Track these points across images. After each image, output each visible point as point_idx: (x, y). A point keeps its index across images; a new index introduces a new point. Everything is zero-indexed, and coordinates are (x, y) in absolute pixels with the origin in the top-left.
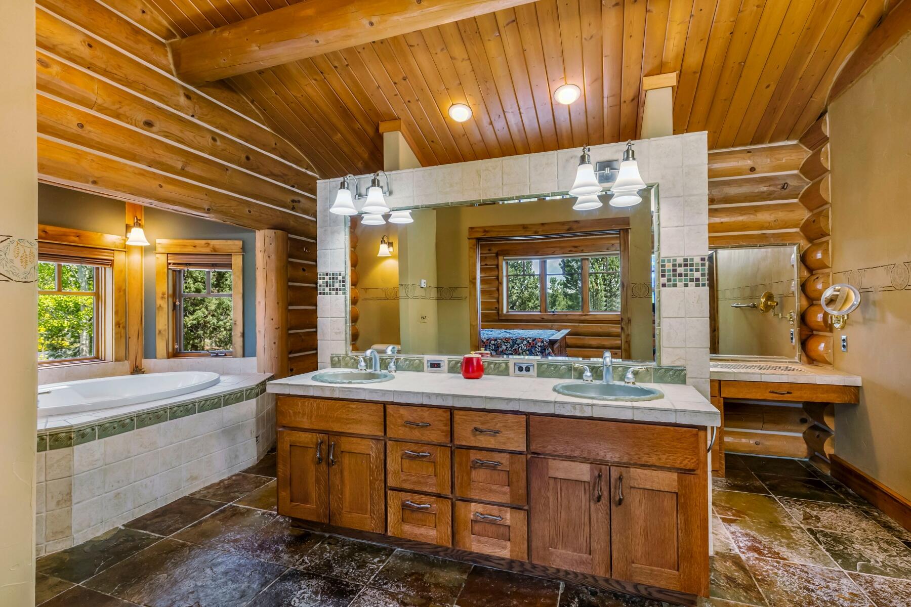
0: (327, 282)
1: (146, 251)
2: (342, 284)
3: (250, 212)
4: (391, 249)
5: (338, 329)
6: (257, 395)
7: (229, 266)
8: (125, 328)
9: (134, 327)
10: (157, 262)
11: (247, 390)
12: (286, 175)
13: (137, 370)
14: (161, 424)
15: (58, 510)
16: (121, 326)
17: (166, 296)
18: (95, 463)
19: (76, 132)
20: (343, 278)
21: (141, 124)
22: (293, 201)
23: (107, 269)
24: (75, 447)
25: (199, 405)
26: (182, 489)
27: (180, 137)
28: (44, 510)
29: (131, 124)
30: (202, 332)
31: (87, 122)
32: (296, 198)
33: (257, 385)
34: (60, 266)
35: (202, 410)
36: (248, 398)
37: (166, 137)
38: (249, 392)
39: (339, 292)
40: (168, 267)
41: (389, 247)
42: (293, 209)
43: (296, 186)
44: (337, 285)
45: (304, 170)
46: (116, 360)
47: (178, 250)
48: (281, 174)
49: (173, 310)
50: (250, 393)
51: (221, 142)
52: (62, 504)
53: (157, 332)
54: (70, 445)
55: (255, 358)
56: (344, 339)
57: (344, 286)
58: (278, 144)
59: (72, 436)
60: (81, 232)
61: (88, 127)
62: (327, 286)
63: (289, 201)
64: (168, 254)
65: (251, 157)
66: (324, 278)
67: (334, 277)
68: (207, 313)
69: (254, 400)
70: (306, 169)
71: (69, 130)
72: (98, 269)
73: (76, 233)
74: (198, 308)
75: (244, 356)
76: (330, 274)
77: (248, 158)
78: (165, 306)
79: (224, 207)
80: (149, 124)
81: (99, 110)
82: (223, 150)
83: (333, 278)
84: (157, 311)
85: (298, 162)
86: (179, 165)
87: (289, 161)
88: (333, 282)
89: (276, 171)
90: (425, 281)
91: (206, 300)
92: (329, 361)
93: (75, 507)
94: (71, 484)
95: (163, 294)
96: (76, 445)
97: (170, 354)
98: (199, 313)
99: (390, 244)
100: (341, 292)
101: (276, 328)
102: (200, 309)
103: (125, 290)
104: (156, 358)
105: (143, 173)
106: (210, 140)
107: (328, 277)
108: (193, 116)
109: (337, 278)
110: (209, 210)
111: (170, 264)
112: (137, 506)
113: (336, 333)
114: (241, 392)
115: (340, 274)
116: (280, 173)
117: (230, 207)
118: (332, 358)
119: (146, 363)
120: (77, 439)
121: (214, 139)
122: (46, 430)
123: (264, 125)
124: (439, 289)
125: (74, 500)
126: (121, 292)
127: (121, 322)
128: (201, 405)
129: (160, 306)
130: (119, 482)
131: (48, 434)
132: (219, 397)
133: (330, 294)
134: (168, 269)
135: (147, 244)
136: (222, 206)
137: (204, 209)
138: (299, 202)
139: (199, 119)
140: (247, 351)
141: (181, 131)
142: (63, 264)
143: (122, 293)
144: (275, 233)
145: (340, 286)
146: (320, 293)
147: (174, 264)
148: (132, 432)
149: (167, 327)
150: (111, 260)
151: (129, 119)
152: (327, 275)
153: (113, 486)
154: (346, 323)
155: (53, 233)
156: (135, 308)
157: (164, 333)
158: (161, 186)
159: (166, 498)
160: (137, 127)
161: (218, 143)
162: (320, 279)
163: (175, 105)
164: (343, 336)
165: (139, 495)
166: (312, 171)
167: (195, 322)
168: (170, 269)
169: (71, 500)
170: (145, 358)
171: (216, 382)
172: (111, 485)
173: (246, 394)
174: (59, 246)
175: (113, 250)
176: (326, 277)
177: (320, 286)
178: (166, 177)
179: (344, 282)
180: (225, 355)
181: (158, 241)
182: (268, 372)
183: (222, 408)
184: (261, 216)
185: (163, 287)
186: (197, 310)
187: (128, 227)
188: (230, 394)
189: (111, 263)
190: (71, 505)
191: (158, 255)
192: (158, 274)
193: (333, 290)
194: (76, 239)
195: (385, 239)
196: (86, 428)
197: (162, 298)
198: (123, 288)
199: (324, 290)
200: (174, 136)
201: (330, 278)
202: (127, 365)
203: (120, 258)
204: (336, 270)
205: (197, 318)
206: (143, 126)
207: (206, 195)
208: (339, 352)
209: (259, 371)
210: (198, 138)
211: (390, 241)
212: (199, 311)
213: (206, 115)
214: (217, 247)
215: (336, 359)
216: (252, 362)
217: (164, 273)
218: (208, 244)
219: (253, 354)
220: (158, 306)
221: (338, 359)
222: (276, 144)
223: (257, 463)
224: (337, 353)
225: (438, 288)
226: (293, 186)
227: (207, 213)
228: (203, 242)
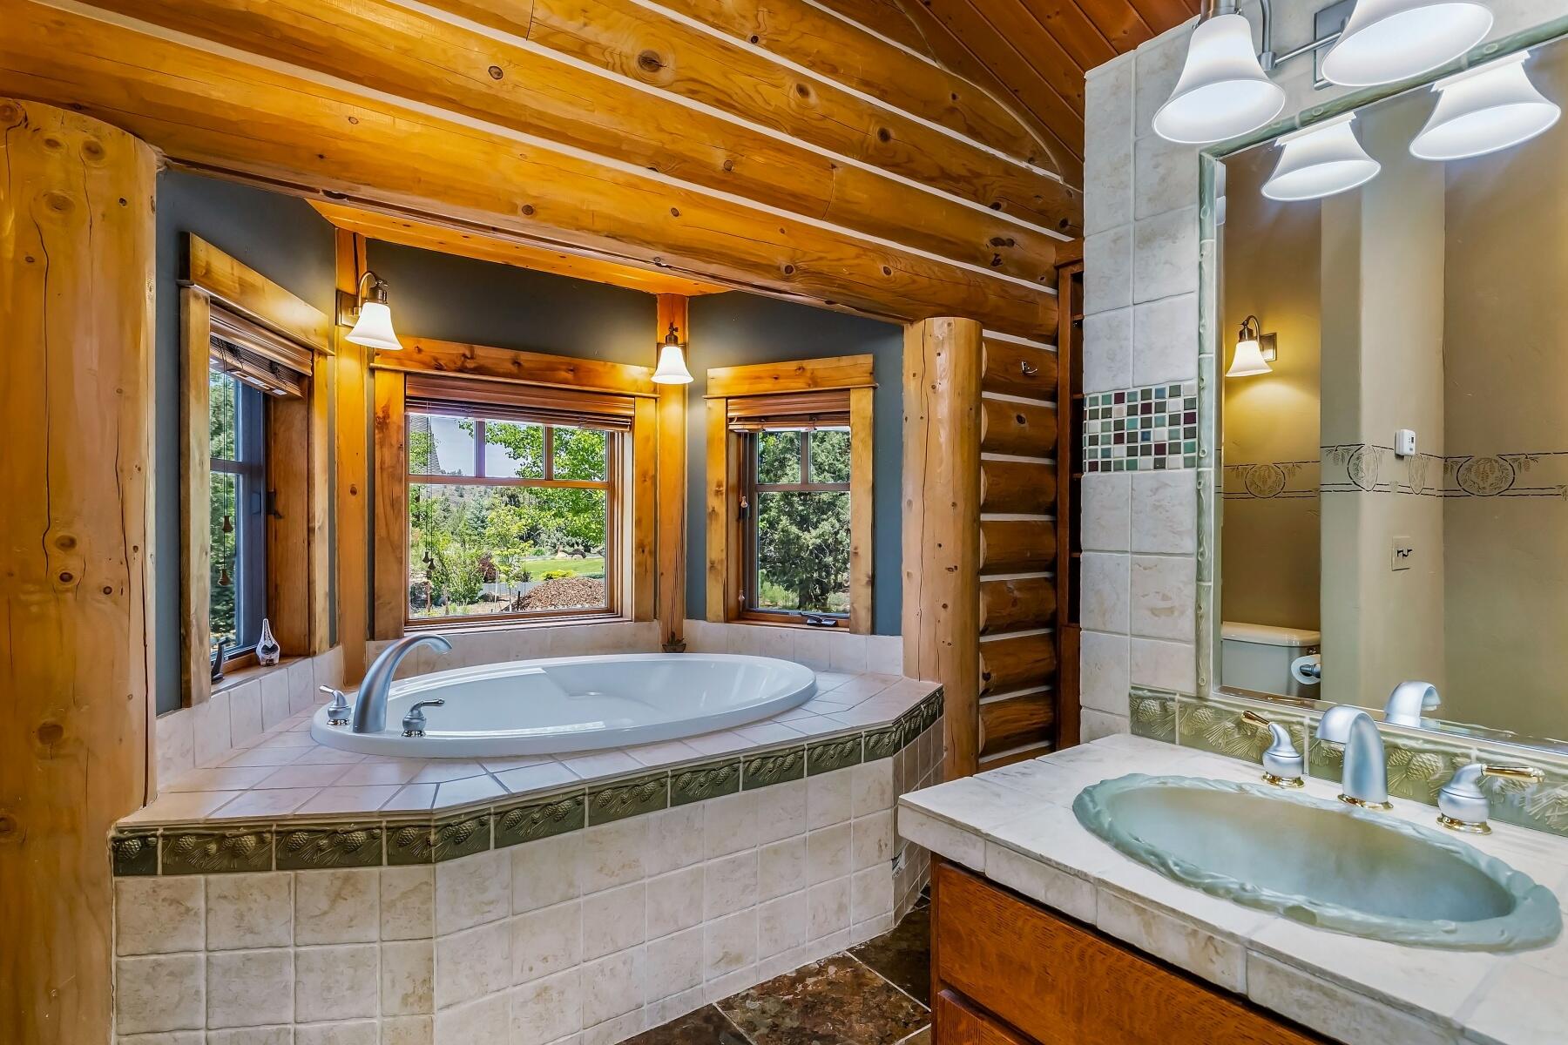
0: (1119, 425)
1: (693, 393)
2: (1181, 427)
3: (887, 271)
4: (1270, 354)
5: (1165, 598)
6: (897, 747)
7: (843, 416)
8: (654, 553)
9: (669, 556)
10: (710, 415)
11: (870, 735)
12: (978, 175)
13: (674, 643)
14: (652, 815)
15: (405, 1018)
16: (647, 550)
17: (724, 489)
18: (486, 909)
19: (484, 89)
20: (1190, 403)
21: (634, 64)
22: (997, 242)
23: (626, 434)
24: (439, 865)
25: (746, 771)
26: (704, 985)
27: (721, 91)
28: (378, 1012)
29: (613, 70)
30: (831, 559)
31: (510, 62)
32: (1005, 235)
33: (898, 721)
34: (549, 432)
35: (753, 782)
36: (872, 756)
37: (692, 94)
38: (874, 738)
39: (1169, 458)
40: (727, 426)
41: (1262, 349)
42: (996, 264)
43: (1004, 205)
44: (1160, 434)
45: (1024, 165)
46: (638, 619)
47: (744, 389)
48: (968, 174)
49: (738, 520)
50: (877, 743)
51: (818, 95)
52: (412, 1004)
53: (708, 565)
54: (427, 861)
55: (898, 640)
56: (1193, 637)
57: (1190, 433)
58: (960, 97)
59: (432, 838)
60: (577, 361)
61: (511, 75)
62: (1119, 439)
63: (986, 241)
64: (728, 398)
65: (892, 133)
66: (1107, 413)
67: (1148, 405)
68: (837, 525)
69: (888, 762)
70: (1030, 161)
71: (471, 85)
72: (612, 435)
73: (569, 364)
74: (825, 517)
75: (873, 632)
76: (1133, 395)
77: (884, 135)
78: (722, 510)
79: (823, 262)
80: (650, 63)
81: (542, 40)
82: (825, 117)
83: (1146, 409)
84: (708, 521)
85: (1009, 142)
86: (719, 158)
87: (989, 145)
88: (1146, 423)
89: (956, 166)
90: (1413, 434)
91: (838, 503)
92: (1124, 707)
93: (440, 1017)
94: (431, 959)
95: (719, 485)
96: (443, 860)
97: (730, 615)
98: (825, 527)
99: (1269, 341)
100: (1180, 457)
101: (949, 569)
102: (827, 520)
103: (655, 477)
104: (705, 619)
105: (634, 184)
106: (794, 94)
107: (1124, 406)
108: (754, 40)
109: (1161, 408)
110: (789, 269)
111: (732, 419)
112: (592, 1022)
113: (1154, 612)
114: (855, 738)
115: (1176, 391)
116: (964, 172)
117: (840, 260)
118: (1136, 703)
119: (693, 628)
120: (444, 846)
121: (803, 91)
122: (382, 814)
123: (926, 54)
124: (1450, 463)
125: (438, 1001)
126: (648, 480)
127: (646, 542)
128: (752, 770)
129: (713, 510)
130: (545, 959)
131: (384, 824)
132: (796, 751)
133: (1132, 466)
134: (729, 432)
135: (688, 379)
136: (821, 258)
137: (779, 269)
138: (1011, 243)
139: (768, 47)
140: (883, 619)
141: (725, 76)
142: (555, 426)
143: (648, 483)
144: (949, 324)
145: (1172, 435)
146: (1093, 467)
147: (739, 419)
148: (578, 833)
149: (724, 556)
150: (630, 417)
151: (606, 53)
152: (1119, 398)
153: (531, 969)
154: (1199, 578)
155: (532, 365)
156: (671, 513)
157: (719, 567)
158: (676, 213)
159: (663, 1007)
160: (626, 75)
161: (813, 99)
162: (1094, 415)
163: (713, 14)
164: (1187, 625)
165: (596, 996)
166: (1046, 165)
167: (818, 541)
168: (732, 431)
169: (431, 999)
170: (687, 618)
171: (806, 697)
172: (526, 968)
173: (867, 744)
174: (542, 392)
175: (634, 396)
176: (1115, 407)
177: (1094, 441)
178: (688, 193)
179: (1190, 418)
180: (836, 625)
181: (711, 372)
182: (928, 678)
183: (806, 779)
184: (914, 282)
185: (718, 471)
186: (823, 520)
187: (659, 346)
188: (826, 745)
189: (629, 423)
190: (430, 1011)
191: (710, 403)
192: (710, 442)
193: (1146, 451)
194: (569, 376)
195: (1252, 325)
196: (463, 818)
197: (718, 493)
198: (651, 473)
199: (1106, 453)
200: (707, 90)
201: (1132, 411)
202: (655, 630)
203: (644, 412)
204: (1159, 378)
205: (823, 534)
206: (639, 70)
207: (782, 231)
208: (1164, 683)
209: (907, 672)
210: (764, 88)
211: (1267, 331)
212: (825, 522)
213: (785, 33)
214: (819, 374)
215: (1154, 706)
216: (890, 650)
217: (721, 439)
218: (801, 368)
219: (895, 630)
220: (710, 510)
221: (1164, 708)
222: (954, 97)
223: (893, 927)
224: (1156, 685)
225: (1446, 459)
226: (996, 207)
227: (786, 279)
228: (793, 365)
